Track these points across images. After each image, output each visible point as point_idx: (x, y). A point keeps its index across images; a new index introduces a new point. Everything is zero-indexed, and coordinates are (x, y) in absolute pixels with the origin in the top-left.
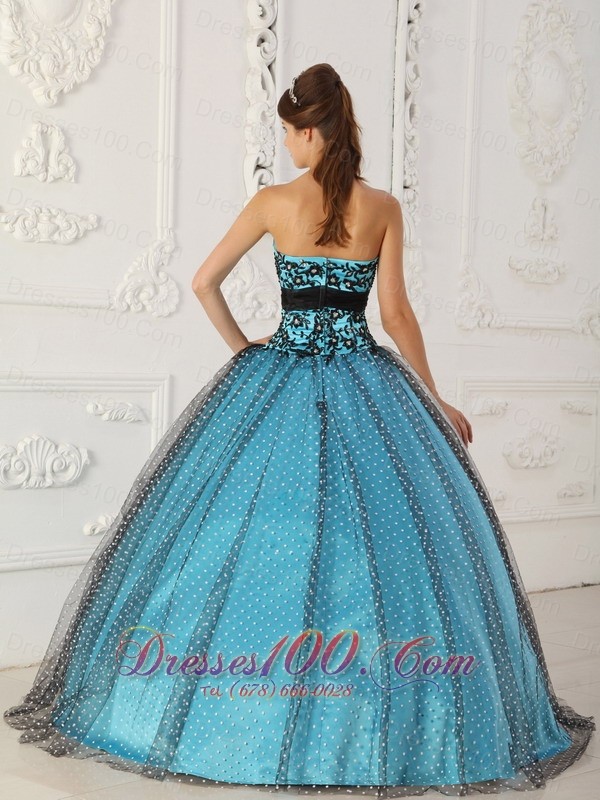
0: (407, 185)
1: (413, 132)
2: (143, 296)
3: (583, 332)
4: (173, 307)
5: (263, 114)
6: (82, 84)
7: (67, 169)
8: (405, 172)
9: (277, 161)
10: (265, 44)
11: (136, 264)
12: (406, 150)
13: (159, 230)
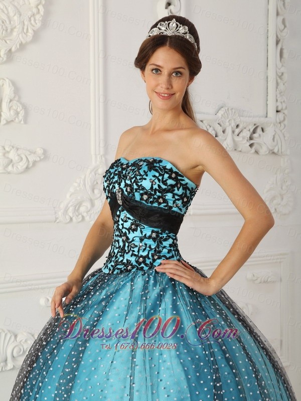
6: (27, 43)
7: (17, 113)
11: (76, 185)
13: (93, 157)
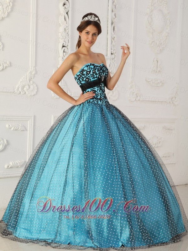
0: (112, 53)
1: (114, 36)
2: (25, 89)
3: (170, 102)
4: (35, 93)
5: (65, 29)
8: (112, 49)
9: (69, 44)
10: (65, 6)
11: (23, 78)
12: (112, 42)
13: (30, 67)
